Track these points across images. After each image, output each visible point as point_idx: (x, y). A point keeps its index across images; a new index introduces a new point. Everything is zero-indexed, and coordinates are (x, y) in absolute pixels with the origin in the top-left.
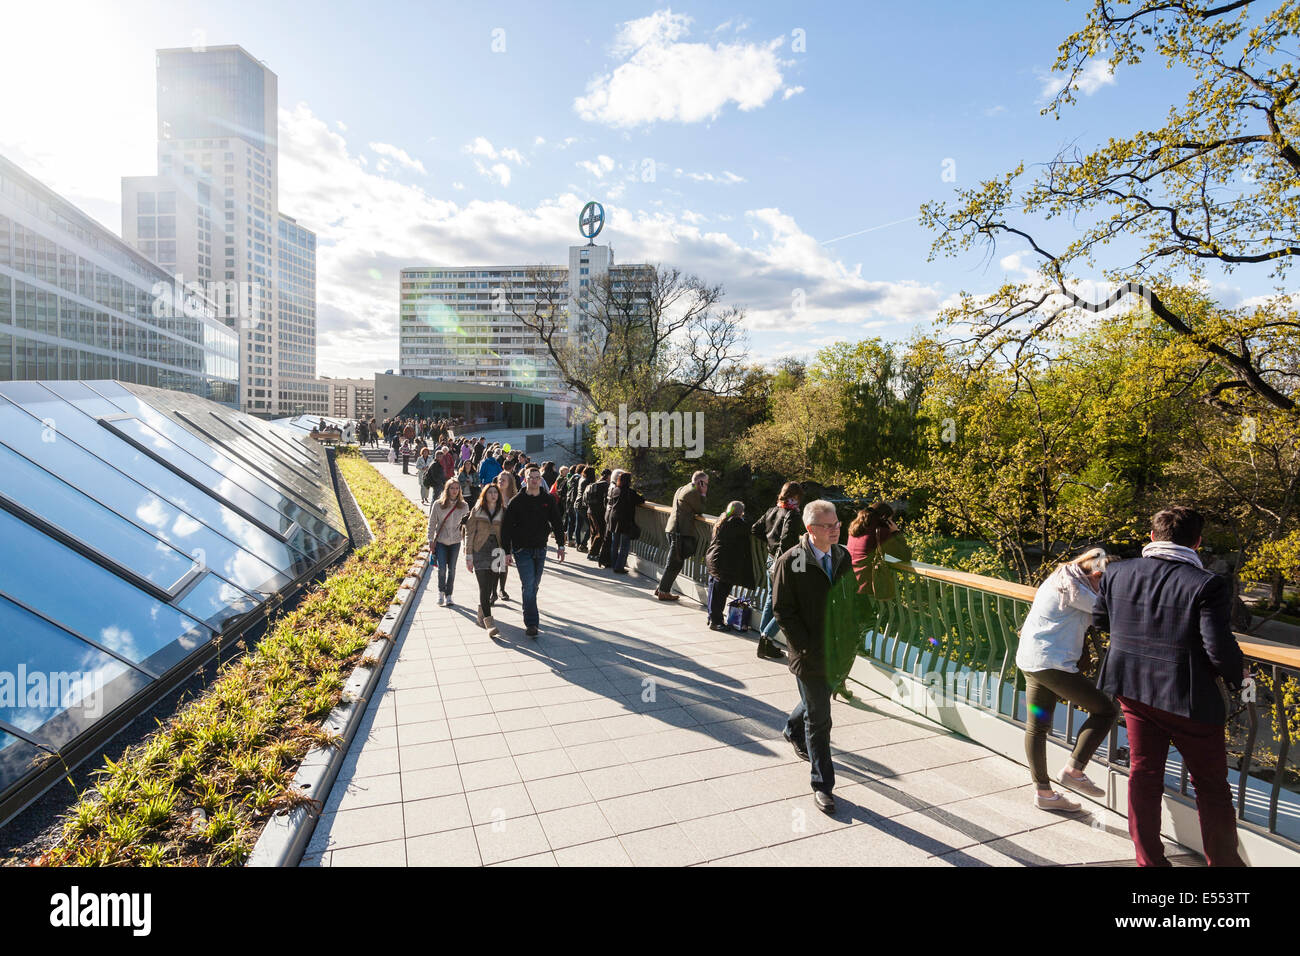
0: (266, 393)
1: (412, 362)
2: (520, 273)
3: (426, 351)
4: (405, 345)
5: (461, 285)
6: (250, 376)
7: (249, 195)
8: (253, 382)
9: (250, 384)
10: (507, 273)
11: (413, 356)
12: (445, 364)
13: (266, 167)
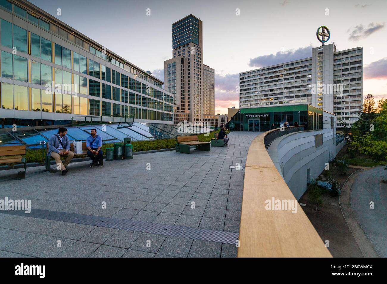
0: (199, 119)
1: (244, 106)
2: (287, 65)
3: (249, 101)
4: (241, 100)
5: (262, 75)
6: (195, 114)
7: (194, 59)
8: (196, 116)
9: (195, 117)
10: (282, 66)
11: (244, 104)
12: (256, 105)
13: (199, 50)
